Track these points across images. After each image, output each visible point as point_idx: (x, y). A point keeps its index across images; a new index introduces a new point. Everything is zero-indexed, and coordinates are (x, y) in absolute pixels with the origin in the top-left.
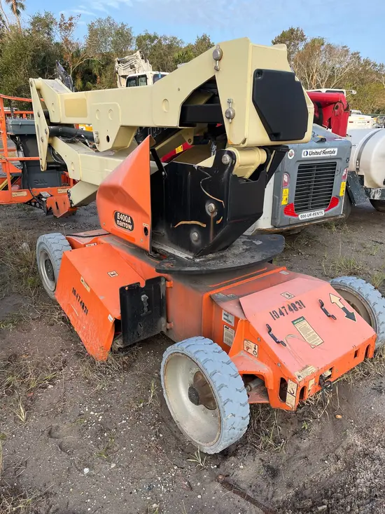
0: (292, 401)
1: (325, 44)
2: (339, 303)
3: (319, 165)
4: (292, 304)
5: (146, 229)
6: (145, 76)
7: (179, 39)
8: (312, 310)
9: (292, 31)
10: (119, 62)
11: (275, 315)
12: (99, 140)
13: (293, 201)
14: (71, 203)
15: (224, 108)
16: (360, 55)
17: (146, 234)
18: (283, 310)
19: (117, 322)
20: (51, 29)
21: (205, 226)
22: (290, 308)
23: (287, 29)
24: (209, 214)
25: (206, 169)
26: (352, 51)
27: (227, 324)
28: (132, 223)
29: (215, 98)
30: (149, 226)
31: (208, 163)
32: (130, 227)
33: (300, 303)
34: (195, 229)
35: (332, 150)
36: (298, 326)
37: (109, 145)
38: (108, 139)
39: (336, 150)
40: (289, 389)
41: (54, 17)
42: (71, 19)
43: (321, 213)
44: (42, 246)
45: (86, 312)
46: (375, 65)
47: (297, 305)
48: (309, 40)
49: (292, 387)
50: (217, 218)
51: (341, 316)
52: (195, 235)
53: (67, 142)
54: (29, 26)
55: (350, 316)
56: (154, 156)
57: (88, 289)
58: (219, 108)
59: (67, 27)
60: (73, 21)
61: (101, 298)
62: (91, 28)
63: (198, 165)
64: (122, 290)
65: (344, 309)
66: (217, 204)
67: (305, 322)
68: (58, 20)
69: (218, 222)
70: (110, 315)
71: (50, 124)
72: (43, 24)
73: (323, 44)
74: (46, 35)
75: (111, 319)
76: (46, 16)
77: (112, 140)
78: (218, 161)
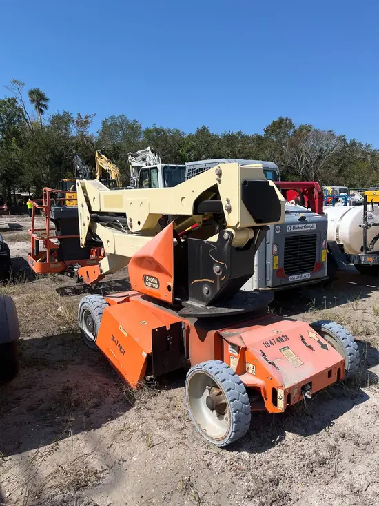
0: (281, 405)
1: (313, 130)
2: (316, 338)
3: (302, 237)
4: (279, 337)
5: (169, 287)
6: (156, 168)
7: (181, 131)
8: (294, 342)
9: (281, 120)
10: (132, 156)
11: (266, 344)
12: (131, 224)
13: (282, 266)
14: (101, 271)
15: (224, 203)
16: (345, 137)
17: (170, 291)
18: (273, 341)
19: (149, 356)
20: (68, 126)
21: (213, 282)
22: (278, 340)
23: (276, 119)
24: (216, 273)
25: (213, 243)
26: (338, 134)
27: (232, 355)
28: (158, 284)
29: (217, 196)
30: (171, 284)
31: (214, 238)
32: (157, 286)
33: (285, 337)
34: (206, 285)
35: (311, 225)
36: (284, 352)
37: (140, 228)
38: (139, 223)
39: (315, 225)
40: (279, 395)
41: (72, 116)
42: (87, 117)
43: (307, 276)
44: (85, 304)
45: (123, 353)
46: (361, 146)
47: (283, 338)
48: (297, 127)
49: (280, 393)
50: (222, 276)
51: (317, 346)
52: (206, 289)
53: (104, 226)
54: (48, 123)
55: (324, 346)
56: (176, 234)
57: (126, 334)
58: (220, 203)
59: (84, 123)
60: (89, 119)
61: (136, 340)
62: (104, 123)
63: (208, 240)
64: (153, 331)
65: (319, 342)
66: (222, 266)
67: (289, 350)
68: (75, 119)
69: (223, 279)
70: (144, 352)
71: (91, 212)
72: (61, 121)
73: (309, 131)
74: (64, 131)
75: (145, 355)
76: (65, 115)
77: (142, 224)
78: (221, 237)
